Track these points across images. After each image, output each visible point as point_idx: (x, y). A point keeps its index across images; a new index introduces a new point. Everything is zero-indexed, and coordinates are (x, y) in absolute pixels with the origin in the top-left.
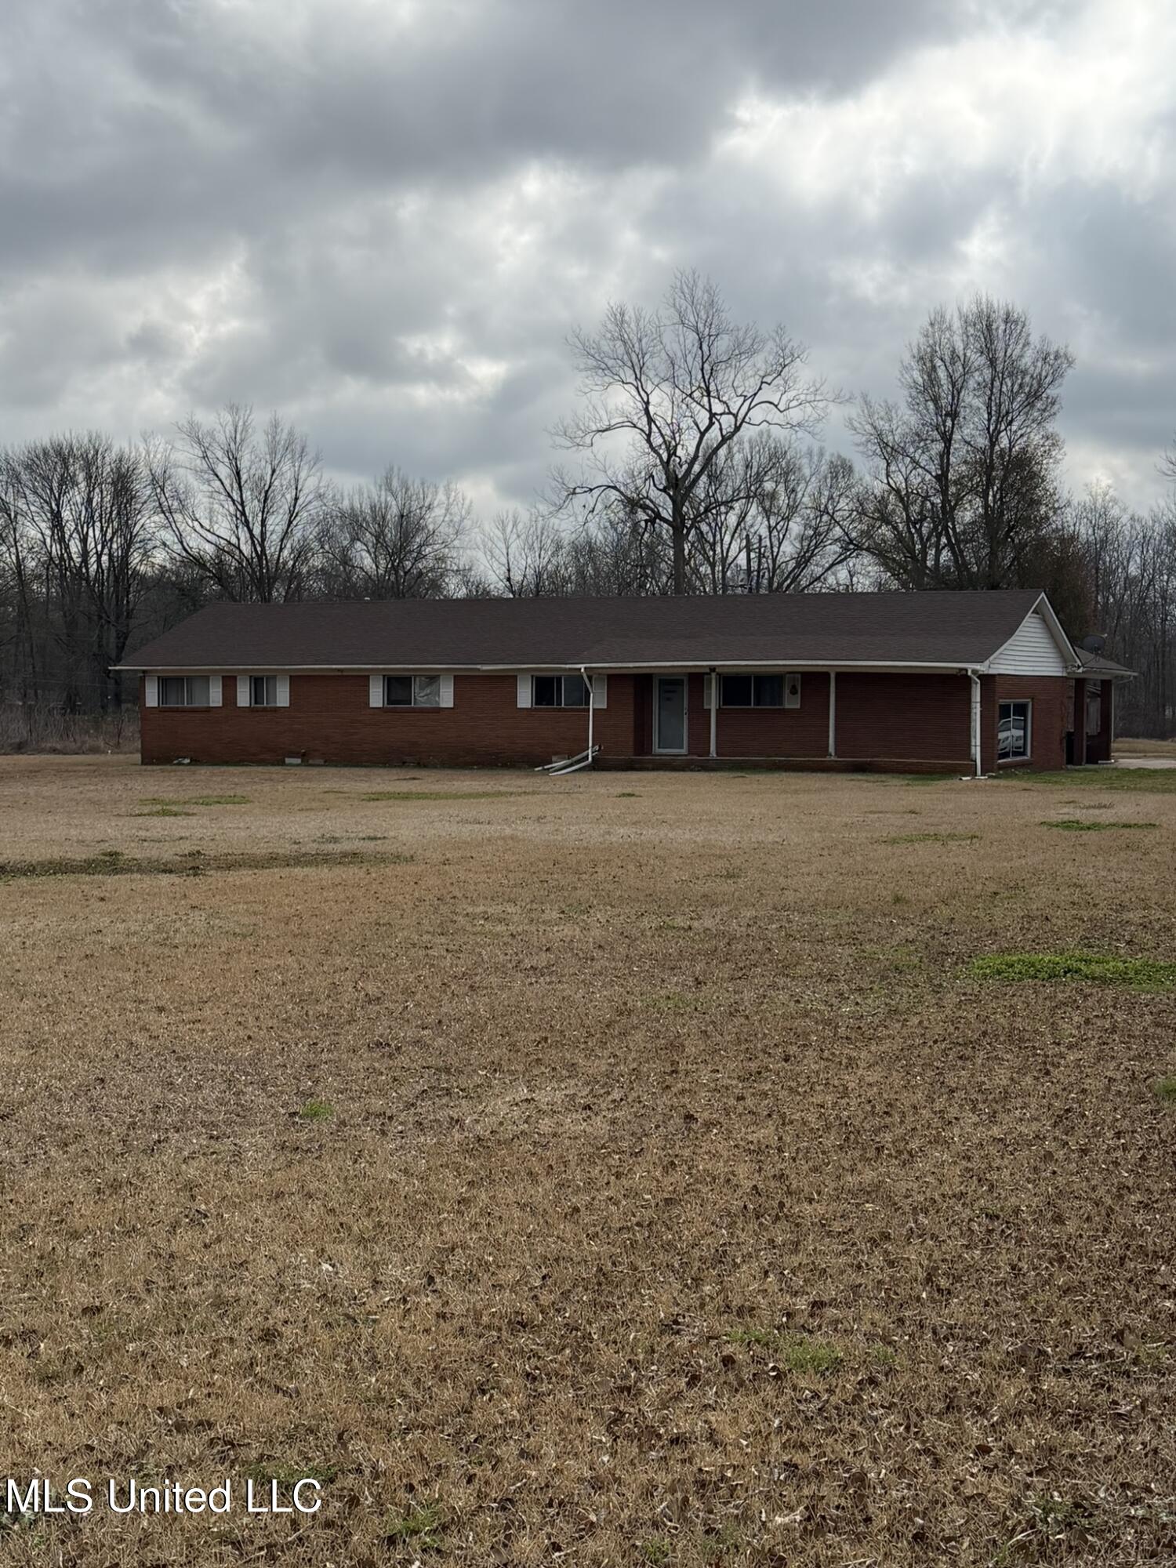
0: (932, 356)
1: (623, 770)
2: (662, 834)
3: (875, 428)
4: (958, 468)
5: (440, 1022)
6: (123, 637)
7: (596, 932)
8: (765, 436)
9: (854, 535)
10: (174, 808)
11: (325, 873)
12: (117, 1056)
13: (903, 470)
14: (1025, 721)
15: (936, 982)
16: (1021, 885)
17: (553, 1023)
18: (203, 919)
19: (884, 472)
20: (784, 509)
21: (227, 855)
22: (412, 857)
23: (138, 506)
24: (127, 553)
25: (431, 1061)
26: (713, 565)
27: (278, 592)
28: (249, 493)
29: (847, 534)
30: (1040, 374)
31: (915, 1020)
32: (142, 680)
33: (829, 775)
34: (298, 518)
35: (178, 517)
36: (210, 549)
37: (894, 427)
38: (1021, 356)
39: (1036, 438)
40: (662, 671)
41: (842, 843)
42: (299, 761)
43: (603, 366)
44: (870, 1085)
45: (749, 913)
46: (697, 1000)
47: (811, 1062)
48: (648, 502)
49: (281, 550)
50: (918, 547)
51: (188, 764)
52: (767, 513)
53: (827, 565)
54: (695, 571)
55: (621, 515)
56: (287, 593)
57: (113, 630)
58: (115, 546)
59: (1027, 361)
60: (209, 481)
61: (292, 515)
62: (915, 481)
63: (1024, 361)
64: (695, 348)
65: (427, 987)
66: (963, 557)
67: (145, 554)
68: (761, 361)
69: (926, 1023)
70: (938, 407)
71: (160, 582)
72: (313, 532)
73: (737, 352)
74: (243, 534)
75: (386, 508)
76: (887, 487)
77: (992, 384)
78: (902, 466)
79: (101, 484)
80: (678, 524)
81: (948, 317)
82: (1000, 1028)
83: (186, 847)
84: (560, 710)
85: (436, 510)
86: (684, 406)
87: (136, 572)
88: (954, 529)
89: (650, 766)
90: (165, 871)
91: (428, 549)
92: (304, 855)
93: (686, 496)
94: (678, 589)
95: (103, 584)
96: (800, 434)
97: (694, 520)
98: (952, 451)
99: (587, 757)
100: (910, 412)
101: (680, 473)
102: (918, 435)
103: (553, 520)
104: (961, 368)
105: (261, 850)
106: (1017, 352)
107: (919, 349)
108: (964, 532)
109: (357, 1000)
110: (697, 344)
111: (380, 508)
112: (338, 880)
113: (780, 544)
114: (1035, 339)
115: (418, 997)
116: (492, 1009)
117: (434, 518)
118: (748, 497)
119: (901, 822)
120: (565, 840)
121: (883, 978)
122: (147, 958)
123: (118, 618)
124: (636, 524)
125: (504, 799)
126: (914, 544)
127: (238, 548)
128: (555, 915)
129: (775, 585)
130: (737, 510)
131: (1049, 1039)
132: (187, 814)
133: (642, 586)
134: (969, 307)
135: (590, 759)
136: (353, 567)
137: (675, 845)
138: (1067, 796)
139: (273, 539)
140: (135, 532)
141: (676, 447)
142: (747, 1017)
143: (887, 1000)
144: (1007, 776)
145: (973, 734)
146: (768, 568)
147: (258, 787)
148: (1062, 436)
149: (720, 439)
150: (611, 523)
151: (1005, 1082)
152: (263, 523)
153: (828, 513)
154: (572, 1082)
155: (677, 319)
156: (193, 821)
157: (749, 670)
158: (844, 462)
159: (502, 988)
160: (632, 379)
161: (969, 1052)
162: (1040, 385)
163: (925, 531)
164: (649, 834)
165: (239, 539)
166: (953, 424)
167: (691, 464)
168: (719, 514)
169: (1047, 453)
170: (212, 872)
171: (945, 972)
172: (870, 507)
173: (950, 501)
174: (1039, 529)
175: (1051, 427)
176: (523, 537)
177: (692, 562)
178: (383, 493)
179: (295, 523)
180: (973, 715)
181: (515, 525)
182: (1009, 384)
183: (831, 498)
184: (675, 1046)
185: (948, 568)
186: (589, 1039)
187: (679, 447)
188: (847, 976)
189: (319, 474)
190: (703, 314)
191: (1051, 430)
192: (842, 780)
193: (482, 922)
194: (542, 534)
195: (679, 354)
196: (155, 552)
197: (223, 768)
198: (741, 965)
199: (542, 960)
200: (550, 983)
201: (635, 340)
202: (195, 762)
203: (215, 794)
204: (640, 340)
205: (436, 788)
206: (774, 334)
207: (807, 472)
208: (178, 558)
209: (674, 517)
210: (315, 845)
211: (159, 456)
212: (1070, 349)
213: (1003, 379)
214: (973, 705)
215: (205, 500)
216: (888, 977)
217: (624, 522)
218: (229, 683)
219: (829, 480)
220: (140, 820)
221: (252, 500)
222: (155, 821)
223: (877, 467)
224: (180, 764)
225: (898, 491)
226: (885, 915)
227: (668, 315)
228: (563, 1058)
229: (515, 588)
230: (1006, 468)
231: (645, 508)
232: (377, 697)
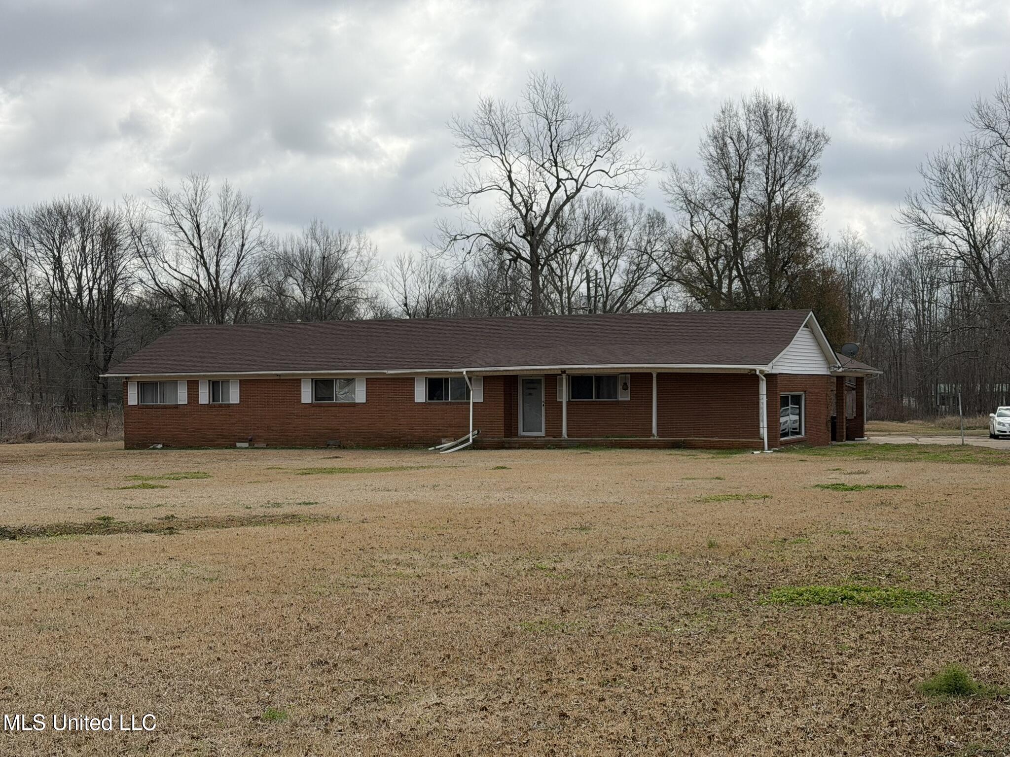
0: (723, 135)
1: (496, 449)
2: (529, 498)
3: (682, 189)
4: (744, 219)
5: (366, 644)
6: (109, 352)
7: (483, 574)
8: (599, 195)
9: (667, 269)
10: (151, 482)
11: (271, 531)
12: (116, 675)
13: (703, 220)
14: (800, 408)
15: (744, 608)
16: (804, 532)
17: (454, 644)
18: (178, 567)
19: (689, 222)
20: (614, 250)
21: (194, 518)
22: (338, 517)
23: (121, 252)
24: (112, 288)
25: (361, 675)
26: (561, 293)
27: (230, 315)
28: (206, 241)
29: (662, 269)
30: (804, 149)
31: (730, 638)
32: (125, 385)
33: (653, 451)
34: (244, 260)
35: (152, 260)
36: (176, 284)
37: (696, 189)
38: (790, 136)
39: (802, 196)
40: (525, 373)
41: (667, 502)
42: (247, 445)
43: (476, 144)
44: (700, 688)
45: (599, 557)
46: (563, 624)
47: (653, 671)
48: (511, 245)
49: (231, 284)
50: (715, 278)
51: (161, 449)
52: (602, 253)
53: (647, 292)
54: (547, 297)
55: (491, 256)
56: (236, 317)
57: (102, 346)
58: (103, 282)
59: (794, 139)
60: (175, 233)
61: (240, 258)
62: (712, 228)
63: (792, 139)
64: (545, 131)
65: (355, 617)
66: (749, 285)
67: (127, 288)
68: (596, 140)
69: (739, 640)
70: (729, 175)
71: (138, 309)
72: (255, 270)
73: (577, 133)
74: (202, 272)
75: (312, 252)
76: (691, 234)
77: (769, 156)
78: (703, 217)
79: (92, 235)
80: (534, 261)
81: (735, 107)
82: (796, 643)
83: (163, 513)
84: (447, 404)
85: (350, 253)
86: (538, 174)
87: (119, 302)
88: (742, 264)
89: (517, 445)
90: (146, 531)
91: (344, 283)
92: (255, 517)
93: (540, 242)
94: (535, 311)
95: (94, 312)
96: (625, 194)
97: (547, 259)
98: (740, 206)
99: (468, 440)
100: (708, 177)
101: (536, 224)
102: (714, 194)
103: (439, 260)
104: (745, 144)
105: (221, 514)
106: (787, 133)
107: (713, 130)
108: (750, 267)
109: (301, 628)
110: (547, 128)
111: (307, 251)
112: (283, 536)
113: (611, 276)
114: (800, 123)
115: (348, 625)
116: (407, 634)
117: (349, 259)
118: (586, 242)
119: (710, 486)
120: (455, 503)
121: (704, 605)
122: (136, 598)
123: (105, 338)
124: (502, 263)
125: (406, 472)
126: (712, 276)
127: (198, 283)
128: (451, 560)
129: (608, 307)
130: (579, 252)
131: (834, 651)
132: (162, 487)
133: (507, 309)
134: (751, 101)
135: (471, 441)
136: (287, 296)
137: (540, 506)
138: (836, 465)
139: (225, 277)
140: (118, 272)
141: (532, 204)
142: (602, 637)
143: (709, 622)
144: (788, 451)
145: (761, 419)
146: (602, 295)
147: (216, 465)
148: (822, 195)
149: (565, 198)
150: (483, 261)
151: (803, 684)
152: (218, 265)
153: (647, 253)
154: (471, 689)
155: (531, 109)
156: (167, 492)
157: (590, 372)
158: (658, 214)
159: (412, 617)
160: (498, 154)
161: (773, 661)
162: (805, 157)
163: (720, 266)
164: (518, 497)
165: (198, 276)
166: (740, 187)
167: (544, 217)
168: (565, 254)
169: (811, 208)
170: (183, 531)
171: (750, 600)
172: (679, 248)
173: (739, 244)
174: (805, 265)
175: (814, 188)
176: (417, 273)
177: (545, 292)
178: (309, 240)
179: (242, 263)
180: (761, 404)
181: (410, 263)
182: (782, 156)
183: (649, 242)
184: (549, 660)
185: (738, 294)
186: (482, 657)
187: (535, 205)
188: (676, 604)
189: (260, 226)
190: (551, 105)
191: (813, 190)
192: (663, 456)
193: (395, 566)
194: (431, 270)
195: (534, 135)
196: (134, 286)
197: (189, 451)
198: (595, 596)
199: (443, 595)
200: (450, 612)
201: (500, 124)
202: (166, 446)
203: (183, 471)
204: (504, 125)
205: (353, 464)
206: (605, 120)
207: (630, 222)
208: (151, 291)
209: (531, 257)
210: (263, 509)
211: (137, 214)
212: (825, 130)
213: (777, 152)
214: (761, 397)
215: (173, 247)
216: (707, 605)
217: (493, 261)
218: (193, 386)
219: (647, 229)
220: (126, 492)
221: (209, 247)
222: (137, 492)
223: (684, 219)
224: (154, 448)
225: (699, 237)
226: (702, 557)
227: (524, 106)
228: (463, 671)
229: (411, 312)
230: (780, 219)
231: (509, 250)
232: (307, 395)
